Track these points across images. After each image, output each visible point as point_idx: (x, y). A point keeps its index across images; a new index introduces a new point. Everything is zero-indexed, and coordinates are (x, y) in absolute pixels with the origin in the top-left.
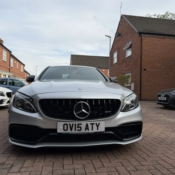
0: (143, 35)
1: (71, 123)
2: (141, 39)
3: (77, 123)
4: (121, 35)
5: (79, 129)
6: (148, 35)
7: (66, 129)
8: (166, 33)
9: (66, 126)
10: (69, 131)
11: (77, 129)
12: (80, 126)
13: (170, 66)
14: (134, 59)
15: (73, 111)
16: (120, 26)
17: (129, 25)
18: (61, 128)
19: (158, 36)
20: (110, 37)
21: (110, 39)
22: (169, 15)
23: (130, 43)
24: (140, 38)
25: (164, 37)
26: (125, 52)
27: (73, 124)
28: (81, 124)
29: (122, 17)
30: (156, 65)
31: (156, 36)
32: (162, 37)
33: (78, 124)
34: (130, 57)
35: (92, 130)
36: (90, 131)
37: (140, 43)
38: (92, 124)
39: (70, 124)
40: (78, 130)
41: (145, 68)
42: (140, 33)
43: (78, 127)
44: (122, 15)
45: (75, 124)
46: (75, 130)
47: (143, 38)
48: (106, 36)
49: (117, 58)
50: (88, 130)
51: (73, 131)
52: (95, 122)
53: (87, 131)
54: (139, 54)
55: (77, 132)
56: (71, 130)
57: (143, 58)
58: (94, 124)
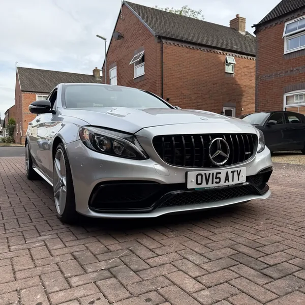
0: (164, 41)
1: (207, 173)
2: (162, 48)
3: (215, 171)
4: (123, 37)
5: (218, 180)
6: (172, 42)
7: (199, 182)
8: (196, 41)
9: (199, 177)
10: (204, 185)
11: (215, 180)
12: (218, 176)
13: (203, 95)
14: (151, 81)
15: (209, 153)
16: (120, 21)
17: (139, 21)
18: (193, 180)
19: (186, 45)
20: (105, 39)
21: (105, 42)
22: (187, 12)
23: (143, 52)
24: (159, 45)
25: (195, 47)
26: (132, 69)
27: (210, 174)
28: (220, 173)
29: (123, 5)
30: (183, 92)
31: (184, 45)
32: (191, 47)
33: (217, 173)
34: (143, 78)
35: (233, 181)
36: (231, 183)
37: (159, 55)
38: (233, 172)
39: (205, 174)
40: (216, 183)
41: (168, 97)
42: (160, 38)
43: (216, 178)
44: (124, 1)
45: (213, 174)
46: (213, 183)
47: (165, 45)
48: (97, 36)
49: (116, 78)
50: (229, 182)
51: (210, 185)
52: (236, 169)
53: (227, 183)
54: (159, 73)
55: (215, 185)
56: (207, 183)
57: (165, 80)
58: (235, 171)
